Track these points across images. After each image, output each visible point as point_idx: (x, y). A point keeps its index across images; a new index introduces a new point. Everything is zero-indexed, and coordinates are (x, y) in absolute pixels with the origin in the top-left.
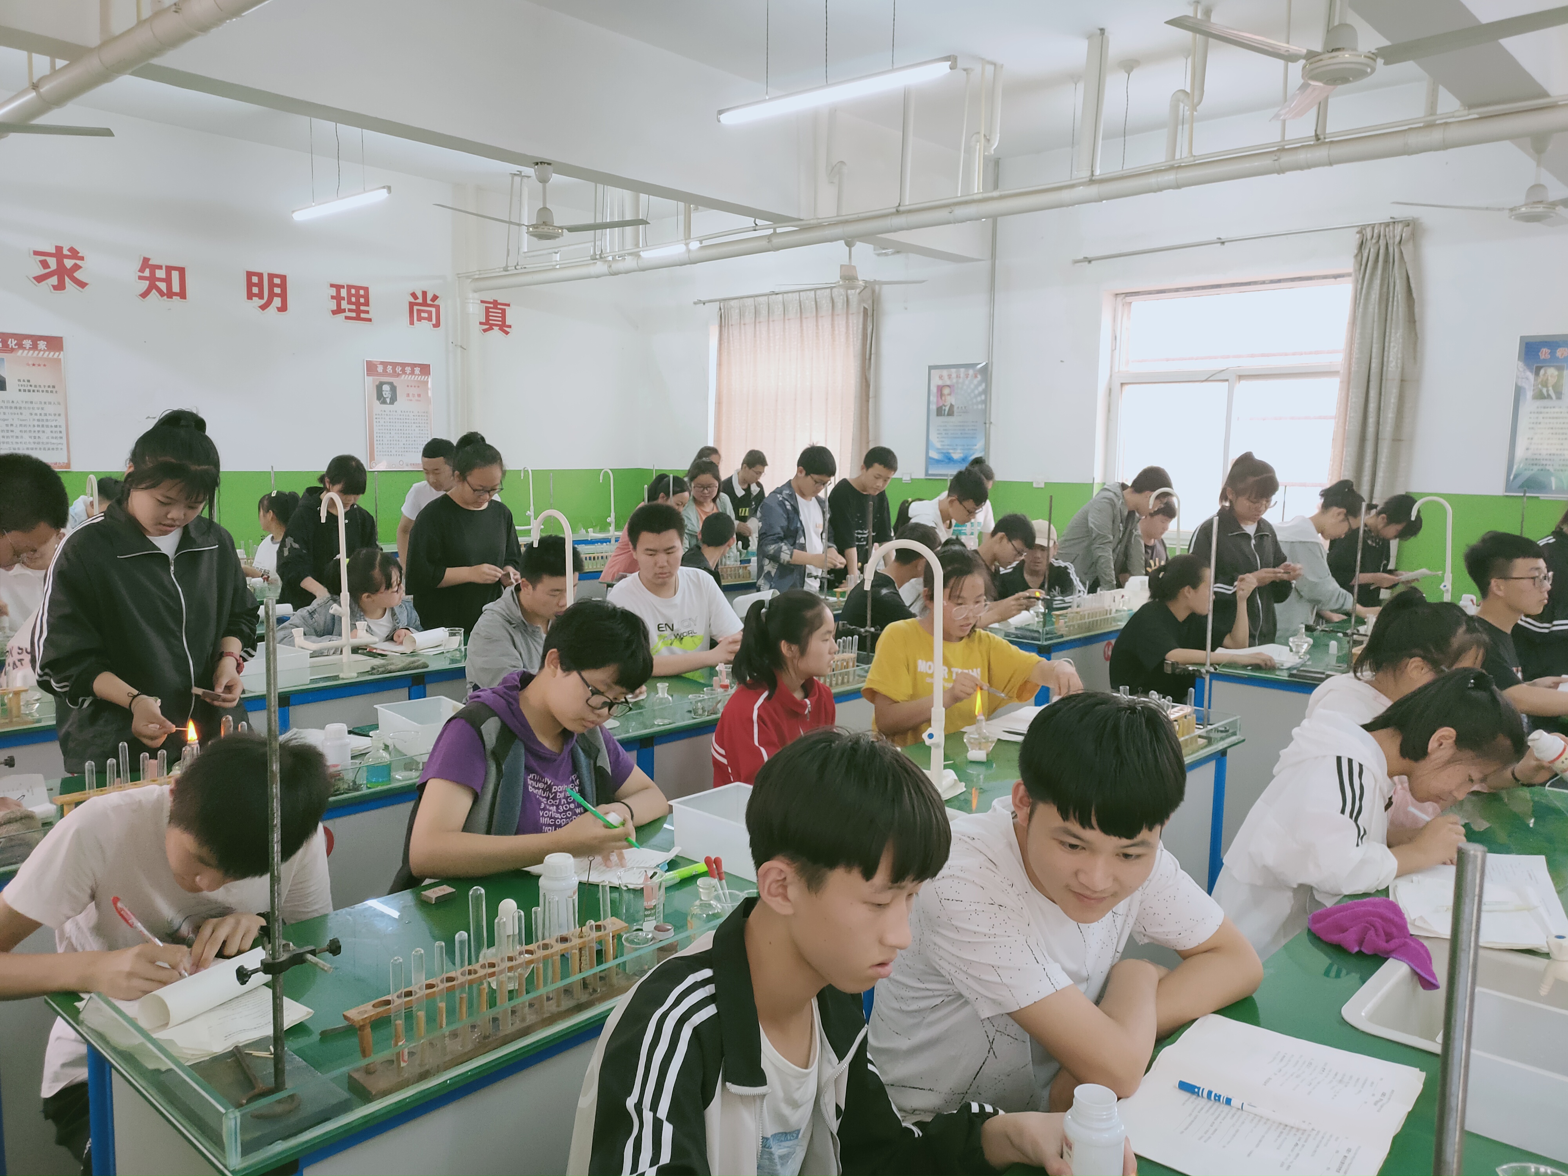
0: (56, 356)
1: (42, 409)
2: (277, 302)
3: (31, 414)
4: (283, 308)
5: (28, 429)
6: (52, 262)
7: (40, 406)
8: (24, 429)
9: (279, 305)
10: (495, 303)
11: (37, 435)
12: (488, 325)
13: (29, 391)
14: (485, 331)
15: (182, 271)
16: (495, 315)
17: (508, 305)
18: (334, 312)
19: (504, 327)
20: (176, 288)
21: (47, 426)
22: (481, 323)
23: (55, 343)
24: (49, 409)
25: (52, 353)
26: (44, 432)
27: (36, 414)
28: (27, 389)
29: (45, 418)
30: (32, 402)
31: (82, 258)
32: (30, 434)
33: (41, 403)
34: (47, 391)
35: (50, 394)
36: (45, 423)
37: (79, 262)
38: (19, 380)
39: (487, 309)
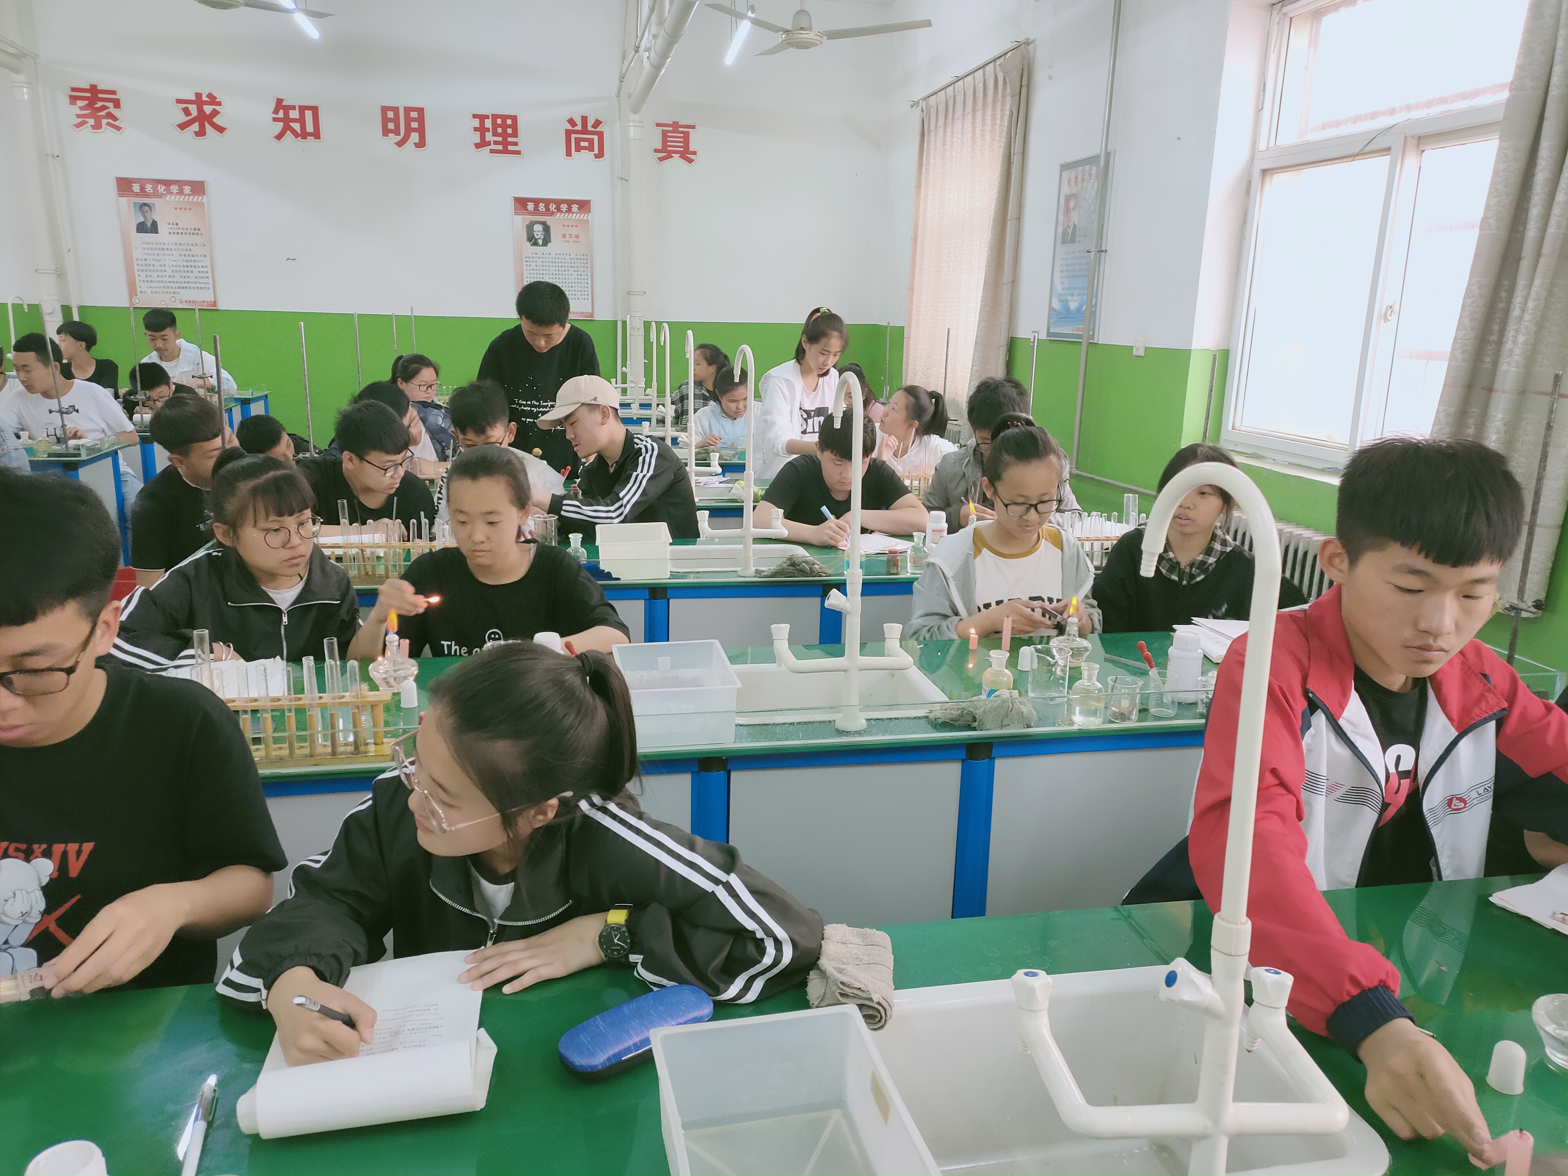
0: (199, 200)
1: (190, 250)
2: (415, 137)
3: (180, 255)
4: (421, 144)
5: (178, 269)
6: (193, 109)
7: (188, 248)
8: (175, 269)
9: (417, 141)
10: (676, 125)
11: (186, 274)
12: (665, 153)
13: (178, 233)
14: (661, 159)
15: (315, 110)
16: (676, 142)
17: (693, 127)
18: (478, 146)
19: (687, 155)
20: (310, 128)
21: (195, 267)
22: (656, 151)
23: (198, 188)
24: (197, 250)
25: (196, 197)
26: (192, 272)
27: (185, 255)
28: (176, 231)
29: (193, 259)
30: (180, 244)
31: (219, 104)
32: (181, 274)
33: (188, 245)
34: (193, 234)
35: (196, 236)
36: (193, 264)
37: (217, 108)
38: (169, 224)
39: (665, 134)
